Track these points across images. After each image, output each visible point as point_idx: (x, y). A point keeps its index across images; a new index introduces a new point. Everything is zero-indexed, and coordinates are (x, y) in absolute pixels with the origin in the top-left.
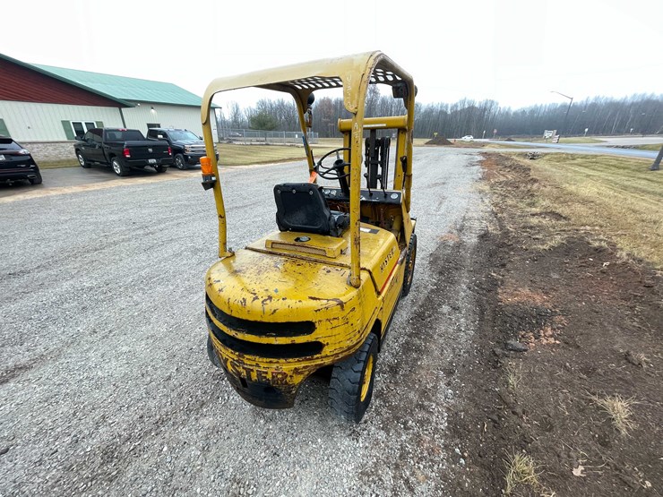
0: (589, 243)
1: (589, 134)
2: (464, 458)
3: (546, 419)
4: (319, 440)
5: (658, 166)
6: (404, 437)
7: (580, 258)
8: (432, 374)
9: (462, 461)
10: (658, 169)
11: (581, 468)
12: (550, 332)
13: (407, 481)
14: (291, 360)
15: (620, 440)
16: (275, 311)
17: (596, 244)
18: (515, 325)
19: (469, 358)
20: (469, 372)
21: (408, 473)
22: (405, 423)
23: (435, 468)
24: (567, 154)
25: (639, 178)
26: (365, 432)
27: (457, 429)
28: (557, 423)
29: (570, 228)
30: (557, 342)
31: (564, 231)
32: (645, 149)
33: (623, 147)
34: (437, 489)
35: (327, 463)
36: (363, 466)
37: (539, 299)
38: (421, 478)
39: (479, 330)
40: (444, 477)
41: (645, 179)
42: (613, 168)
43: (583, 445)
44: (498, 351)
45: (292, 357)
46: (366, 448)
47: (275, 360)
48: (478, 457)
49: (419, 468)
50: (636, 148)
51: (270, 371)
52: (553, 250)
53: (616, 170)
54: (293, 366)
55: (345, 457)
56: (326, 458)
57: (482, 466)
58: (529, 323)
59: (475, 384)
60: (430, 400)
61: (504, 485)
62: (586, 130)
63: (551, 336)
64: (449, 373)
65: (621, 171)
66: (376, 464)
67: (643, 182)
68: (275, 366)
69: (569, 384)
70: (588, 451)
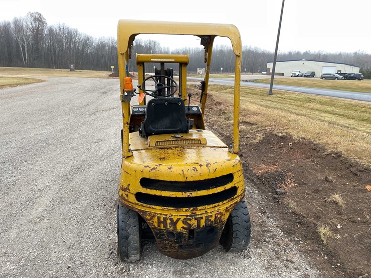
0: (276, 135)
1: (224, 71)
2: (300, 240)
3: (315, 215)
4: (231, 267)
5: (272, 92)
6: (270, 246)
7: (277, 144)
8: (256, 216)
9: (301, 242)
10: (272, 94)
11: (339, 225)
12: (290, 182)
13: (287, 260)
14: (225, 202)
15: (343, 210)
16: (215, 170)
17: (280, 135)
18: (273, 182)
19: (266, 204)
20: (272, 209)
21: (285, 257)
22: (265, 241)
23: (293, 249)
24: (220, 86)
25: (266, 100)
26: (251, 253)
27: (288, 233)
28: (320, 215)
29: (261, 129)
30: (296, 185)
31: (258, 131)
32: (257, 82)
33: (246, 81)
34: (301, 256)
35: (245, 274)
36: (263, 266)
37: (273, 168)
38: (292, 256)
39: (259, 189)
40: (300, 251)
41: (269, 100)
42: (250, 95)
43: (334, 217)
44: (276, 196)
45: (225, 200)
46: (258, 258)
47: (217, 204)
48: (305, 238)
49: (287, 253)
50: (252, 81)
51: (213, 214)
52: (261, 142)
53: (252, 96)
54: (225, 206)
55: (251, 267)
56: (243, 272)
57: (309, 239)
58: (278, 180)
59: (279, 212)
60: (266, 227)
61: (323, 241)
62: (222, 69)
63: (291, 183)
64: (264, 213)
65: (255, 96)
66: (268, 262)
67: (269, 102)
68: (216, 209)
69: (313, 199)
70: (336, 219)
